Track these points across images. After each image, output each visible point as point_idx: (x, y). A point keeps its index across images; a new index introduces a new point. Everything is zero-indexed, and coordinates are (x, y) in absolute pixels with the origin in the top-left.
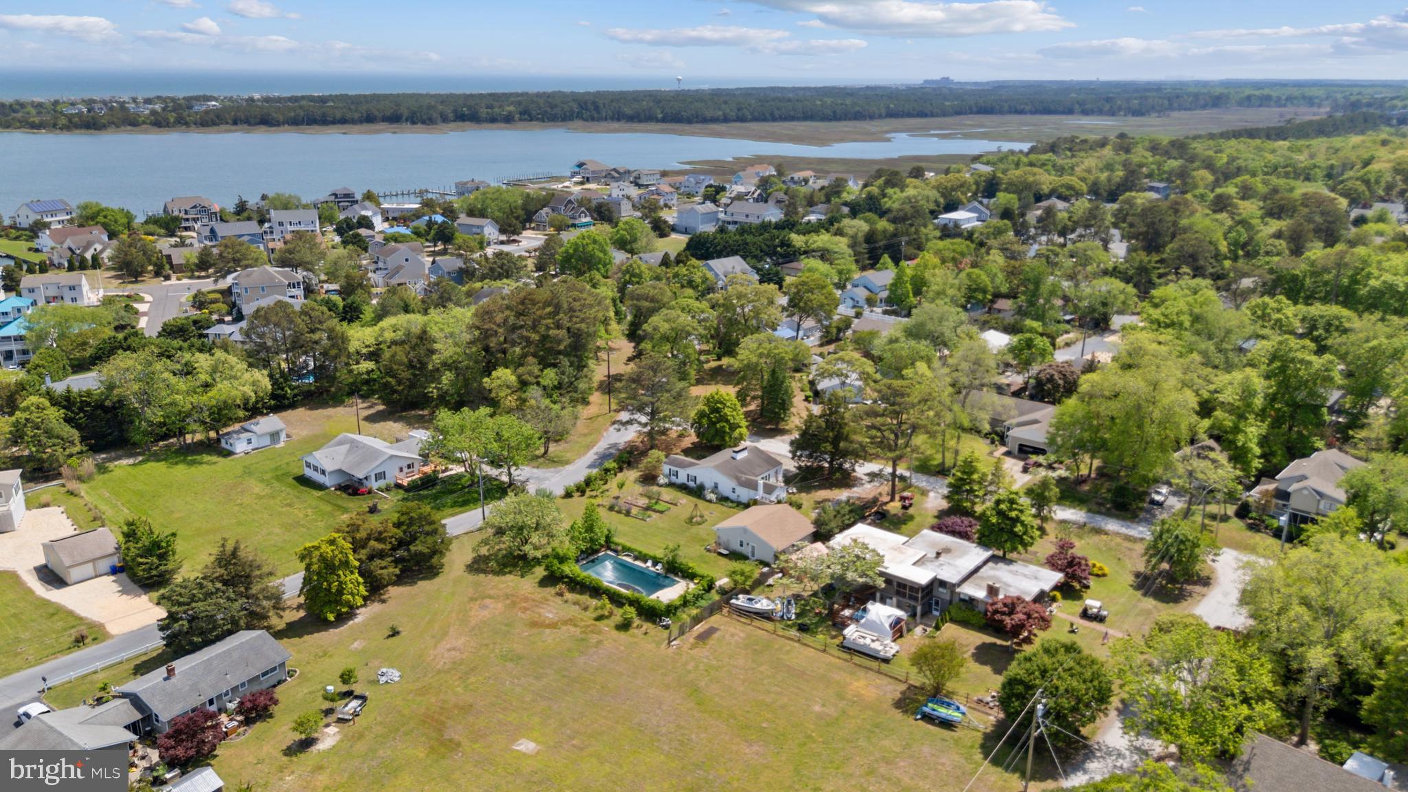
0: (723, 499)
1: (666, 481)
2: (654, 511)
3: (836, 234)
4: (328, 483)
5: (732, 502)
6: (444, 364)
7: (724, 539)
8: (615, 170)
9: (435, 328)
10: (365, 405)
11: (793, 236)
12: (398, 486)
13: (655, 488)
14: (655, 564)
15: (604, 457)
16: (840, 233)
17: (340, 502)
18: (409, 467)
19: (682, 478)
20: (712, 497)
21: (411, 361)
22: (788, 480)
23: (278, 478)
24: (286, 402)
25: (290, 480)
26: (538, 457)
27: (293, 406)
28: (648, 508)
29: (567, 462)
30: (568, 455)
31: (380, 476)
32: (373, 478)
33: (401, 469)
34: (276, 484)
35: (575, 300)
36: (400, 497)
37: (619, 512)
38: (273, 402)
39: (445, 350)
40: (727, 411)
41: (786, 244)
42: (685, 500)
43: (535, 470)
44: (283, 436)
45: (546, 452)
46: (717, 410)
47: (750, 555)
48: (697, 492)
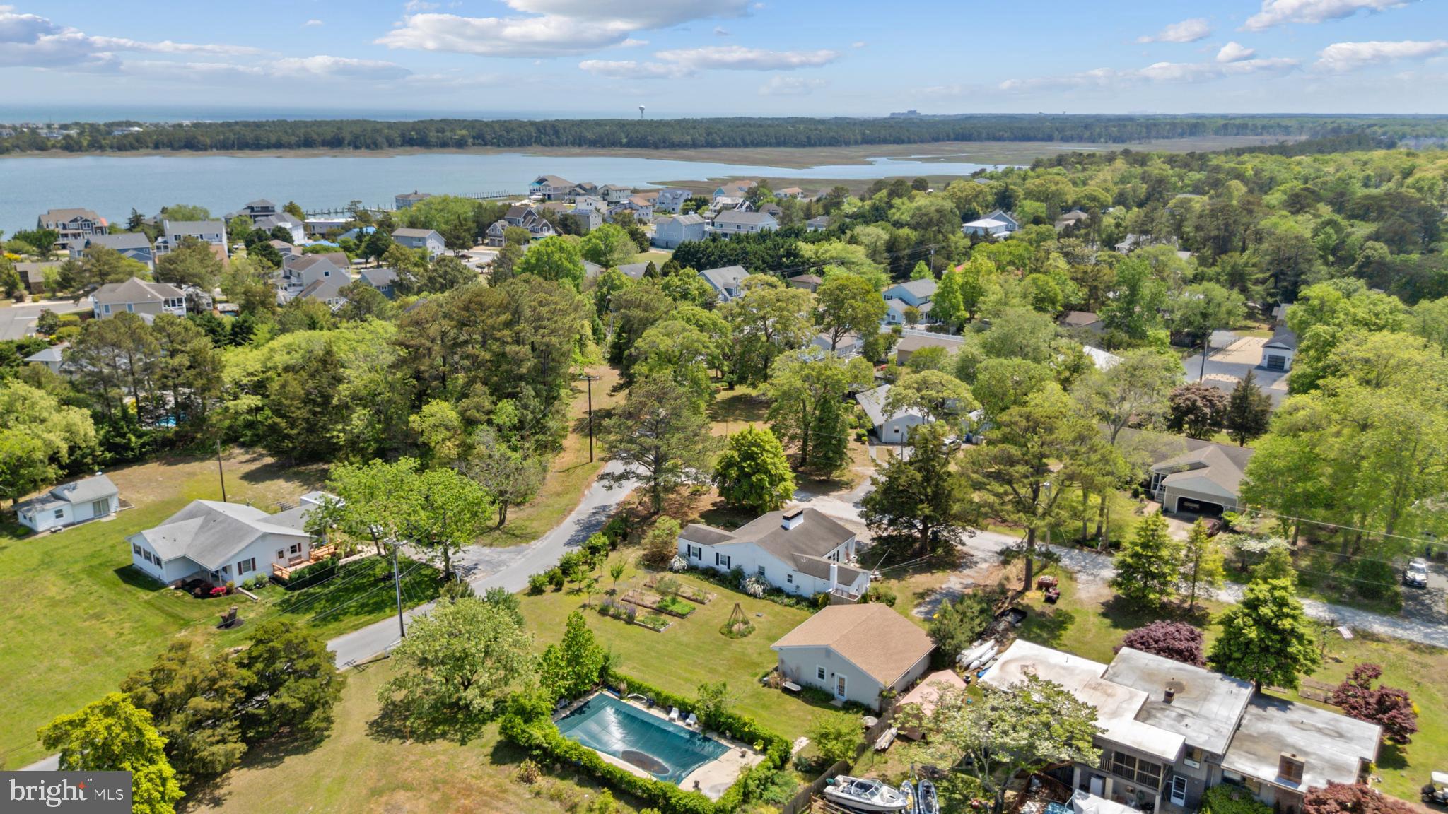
0: (775, 592)
1: (684, 563)
2: (670, 613)
3: (849, 243)
4: (166, 579)
5: (789, 596)
6: (356, 397)
7: (791, 664)
8: (580, 186)
9: (345, 348)
10: (248, 457)
11: (801, 244)
12: (276, 580)
13: (668, 576)
14: (684, 714)
15: (588, 527)
16: (853, 240)
17: (178, 610)
18: (293, 549)
19: (708, 560)
20: (758, 588)
21: (308, 393)
22: (867, 559)
23: (91, 572)
24: (130, 454)
25: (110, 573)
26: (491, 529)
27: (140, 459)
28: (660, 610)
29: (533, 537)
30: (535, 524)
31: (247, 565)
32: (235, 569)
33: (281, 554)
34: (86, 581)
35: (541, 304)
36: (277, 599)
37: (616, 617)
38: (108, 455)
39: (357, 377)
40: (767, 457)
41: (791, 253)
42: (714, 593)
43: (487, 550)
44: (114, 505)
45: (502, 521)
46: (751, 456)
47: (836, 692)
48: (733, 580)
